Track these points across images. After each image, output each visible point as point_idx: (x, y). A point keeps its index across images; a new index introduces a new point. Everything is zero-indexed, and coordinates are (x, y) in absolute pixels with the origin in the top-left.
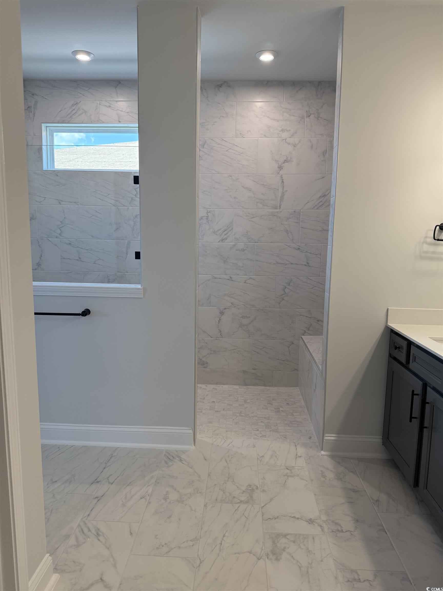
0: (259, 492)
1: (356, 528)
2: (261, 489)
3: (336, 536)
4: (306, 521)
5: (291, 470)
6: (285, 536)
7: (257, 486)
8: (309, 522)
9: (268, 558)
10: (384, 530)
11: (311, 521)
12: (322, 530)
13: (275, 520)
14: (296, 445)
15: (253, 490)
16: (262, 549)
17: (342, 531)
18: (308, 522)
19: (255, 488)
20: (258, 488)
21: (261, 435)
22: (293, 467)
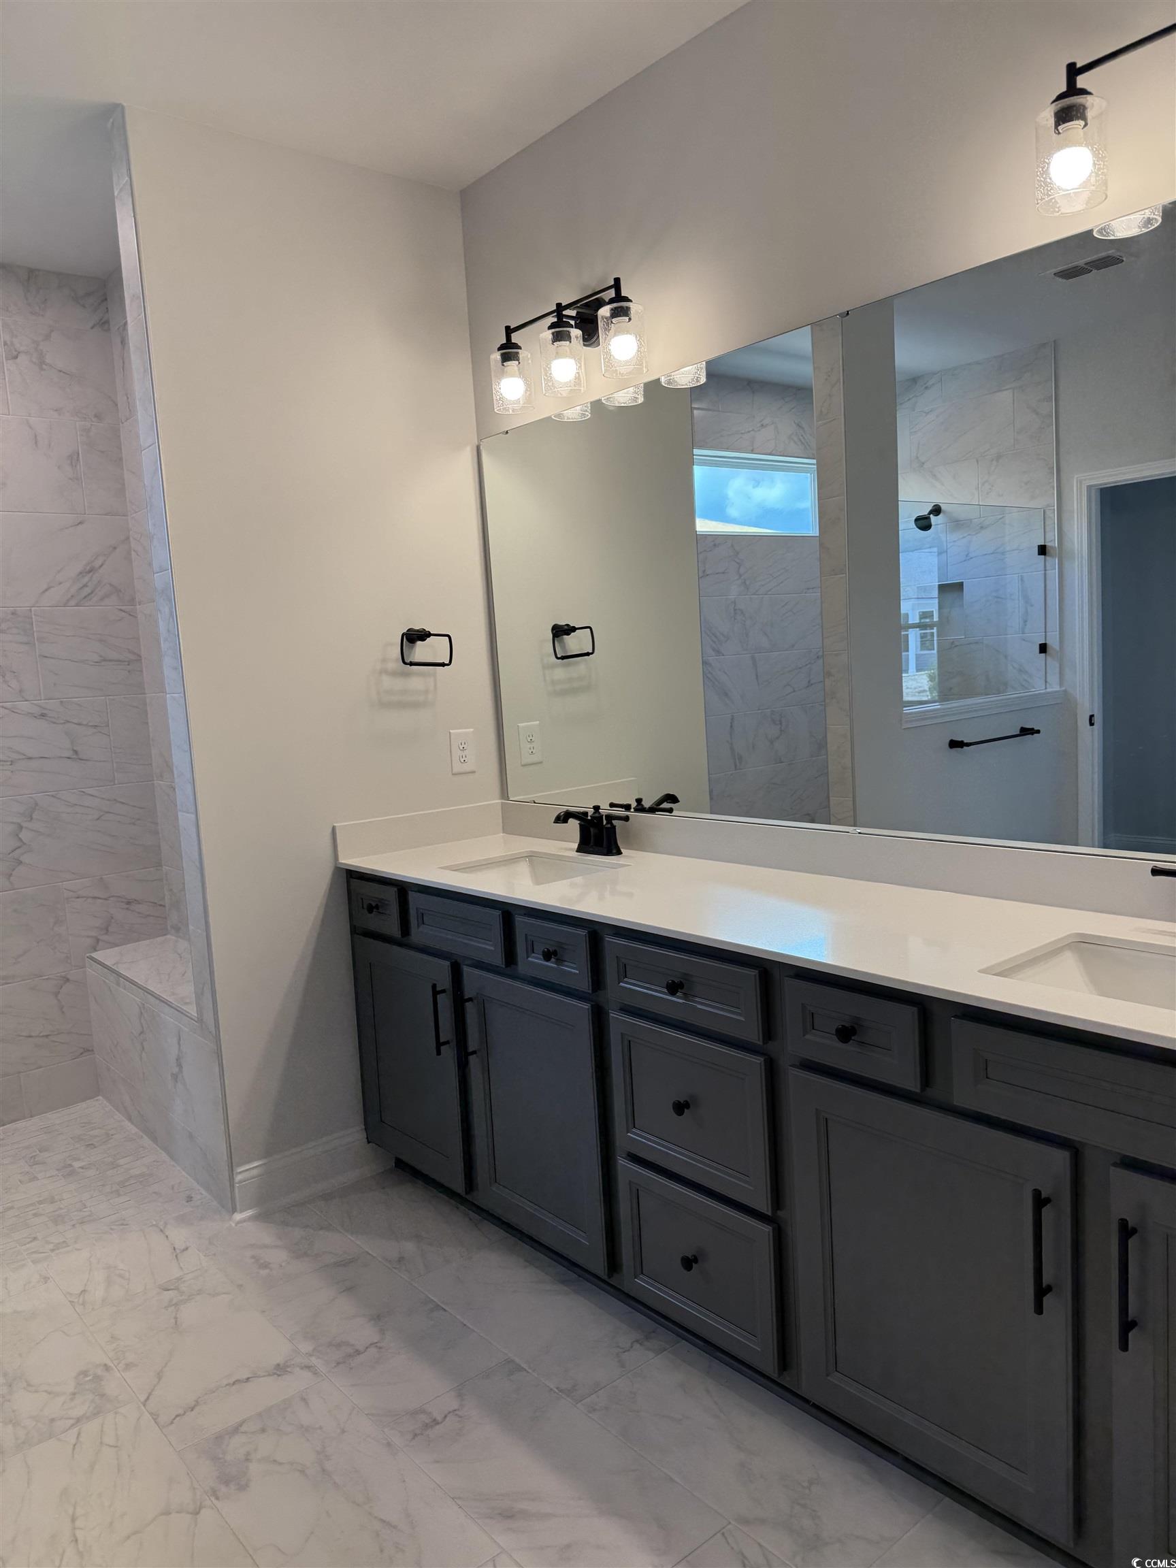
0: (119, 1374)
1: (382, 1332)
2: (120, 1365)
3: (351, 1368)
4: (269, 1375)
5: (177, 1289)
6: (236, 1430)
7: (105, 1365)
8: (278, 1373)
9: (217, 1498)
10: (438, 1307)
11: (281, 1370)
12: (316, 1374)
13: (193, 1412)
14: (162, 1227)
15: (98, 1379)
16: (194, 1489)
17: (358, 1352)
18: (275, 1374)
19: (99, 1372)
20: (110, 1367)
21: (51, 1246)
22: (179, 1279)
